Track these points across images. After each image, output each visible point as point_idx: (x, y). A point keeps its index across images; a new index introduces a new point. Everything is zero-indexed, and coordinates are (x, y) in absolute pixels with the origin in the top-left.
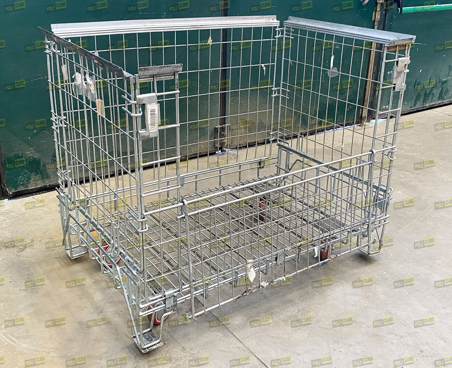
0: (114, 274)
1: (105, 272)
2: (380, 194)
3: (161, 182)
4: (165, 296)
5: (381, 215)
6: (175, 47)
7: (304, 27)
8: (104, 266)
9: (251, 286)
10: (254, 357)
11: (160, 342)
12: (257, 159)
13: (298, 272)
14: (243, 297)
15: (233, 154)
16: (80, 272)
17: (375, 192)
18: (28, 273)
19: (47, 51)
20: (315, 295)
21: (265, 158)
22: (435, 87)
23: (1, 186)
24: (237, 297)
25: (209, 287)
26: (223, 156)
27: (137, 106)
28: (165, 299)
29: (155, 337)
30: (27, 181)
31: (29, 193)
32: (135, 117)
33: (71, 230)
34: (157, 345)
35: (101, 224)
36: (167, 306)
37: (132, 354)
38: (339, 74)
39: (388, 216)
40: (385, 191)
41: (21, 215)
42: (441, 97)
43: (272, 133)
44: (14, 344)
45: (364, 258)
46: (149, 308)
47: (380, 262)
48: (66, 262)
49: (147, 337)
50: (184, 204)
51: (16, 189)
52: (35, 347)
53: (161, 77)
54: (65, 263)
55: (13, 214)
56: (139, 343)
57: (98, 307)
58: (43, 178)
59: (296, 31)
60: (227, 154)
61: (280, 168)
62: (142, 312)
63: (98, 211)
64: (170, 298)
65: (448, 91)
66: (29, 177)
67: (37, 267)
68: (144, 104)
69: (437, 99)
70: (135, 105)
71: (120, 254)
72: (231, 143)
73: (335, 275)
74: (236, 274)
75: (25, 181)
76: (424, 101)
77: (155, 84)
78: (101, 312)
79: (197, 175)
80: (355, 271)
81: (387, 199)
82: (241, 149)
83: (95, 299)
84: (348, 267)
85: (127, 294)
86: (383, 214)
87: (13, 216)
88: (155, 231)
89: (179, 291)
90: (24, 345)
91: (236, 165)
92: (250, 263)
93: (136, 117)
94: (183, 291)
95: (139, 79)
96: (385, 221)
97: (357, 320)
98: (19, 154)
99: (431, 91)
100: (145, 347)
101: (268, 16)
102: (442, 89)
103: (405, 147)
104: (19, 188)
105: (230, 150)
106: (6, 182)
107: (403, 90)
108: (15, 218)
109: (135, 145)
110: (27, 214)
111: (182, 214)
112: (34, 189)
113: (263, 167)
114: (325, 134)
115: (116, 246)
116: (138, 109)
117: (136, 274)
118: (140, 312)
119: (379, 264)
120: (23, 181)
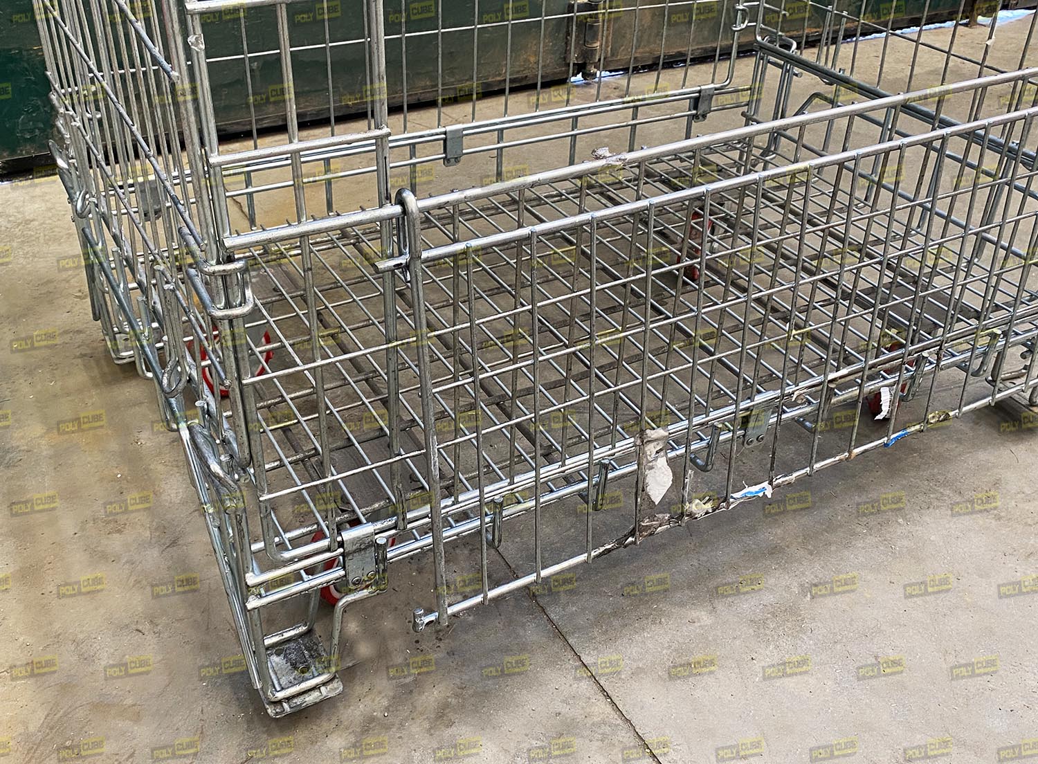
3: (391, 145)
4: (342, 545)
9: (652, 517)
11: (331, 680)
12: (688, 90)
13: (817, 466)
14: (622, 549)
15: (614, 85)
20: (854, 534)
21: (712, 86)
24: (602, 549)
25: (505, 513)
26: (587, 90)
28: (343, 555)
30: (42, 130)
34: (323, 689)
36: (351, 577)
43: (741, 7)
49: (293, 656)
50: (405, 212)
51: (13, 152)
54: (103, 375)
56: (258, 684)
57: (167, 525)
60: (597, 85)
64: (359, 550)
67: (21, 381)
72: (613, 55)
73: (919, 467)
74: (604, 471)
75: (37, 131)
79: (502, 130)
80: (982, 456)
82: (638, 73)
83: (164, 497)
84: (959, 441)
88: (357, 299)
89: (395, 528)
91: (624, 103)
92: (656, 440)
94: (409, 527)
98: (11, 50)
100: (280, 695)
104: (21, 151)
105: (608, 73)
110: (36, 223)
111: (401, 254)
113: (704, 116)
114: (856, 45)
118: (252, 598)
120: (32, 131)
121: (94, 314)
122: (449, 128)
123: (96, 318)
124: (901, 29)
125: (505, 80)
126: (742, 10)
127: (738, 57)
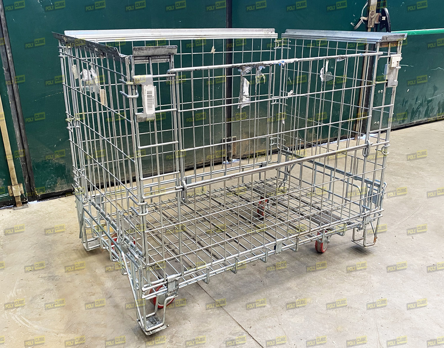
0: (120, 260)
1: (114, 260)
2: (374, 189)
4: (167, 280)
5: (375, 208)
6: (180, 55)
7: (301, 37)
8: (113, 254)
10: (252, 339)
11: (163, 325)
12: (258, 163)
16: (94, 262)
17: (370, 188)
18: (47, 263)
19: (61, 55)
20: (312, 283)
21: (265, 162)
22: (421, 104)
23: (31, 189)
25: (210, 273)
26: (229, 165)
27: (133, 88)
28: (167, 283)
29: (159, 320)
30: (54, 184)
31: (56, 196)
32: (131, 99)
33: (86, 224)
34: (161, 327)
35: (115, 219)
36: (169, 290)
37: (137, 335)
38: (333, 77)
39: (382, 209)
40: (379, 186)
41: (47, 214)
42: (427, 114)
43: (272, 139)
44: (27, 325)
45: (360, 251)
46: (151, 291)
47: (375, 254)
48: (82, 253)
49: (151, 321)
52: (45, 328)
53: (156, 60)
54: (81, 255)
55: (40, 213)
56: (143, 325)
57: (107, 293)
58: (68, 182)
59: (293, 41)
61: (280, 171)
62: (145, 295)
63: (111, 206)
64: (171, 282)
65: (433, 109)
66: (56, 181)
67: (56, 258)
68: (141, 85)
69: (423, 116)
70: (131, 86)
71: (125, 240)
73: (331, 265)
74: (236, 260)
75: (52, 185)
76: (412, 118)
77: (151, 65)
78: (110, 297)
79: (203, 176)
80: (351, 261)
81: (381, 193)
82: (246, 159)
83: (106, 286)
84: (344, 258)
85: (131, 278)
86: (377, 208)
87: (40, 215)
89: (181, 276)
90: (36, 326)
93: (133, 99)
94: (185, 275)
95: (135, 60)
96: (380, 215)
97: (352, 306)
98: (46, 160)
99: (418, 108)
100: (149, 329)
101: (267, 29)
102: (428, 107)
103: (395, 156)
104: (46, 191)
106: (35, 185)
107: (396, 87)
108: (41, 216)
109: (132, 127)
110: (53, 213)
112: (60, 192)
115: (121, 233)
116: (134, 90)
117: (138, 258)
118: (143, 295)
119: (374, 255)
120: (50, 185)
121: (80, 236)
122: (187, 177)
123: (80, 238)
124: (332, 141)
125: (203, 163)
126: (272, 140)
127: (272, 154)
